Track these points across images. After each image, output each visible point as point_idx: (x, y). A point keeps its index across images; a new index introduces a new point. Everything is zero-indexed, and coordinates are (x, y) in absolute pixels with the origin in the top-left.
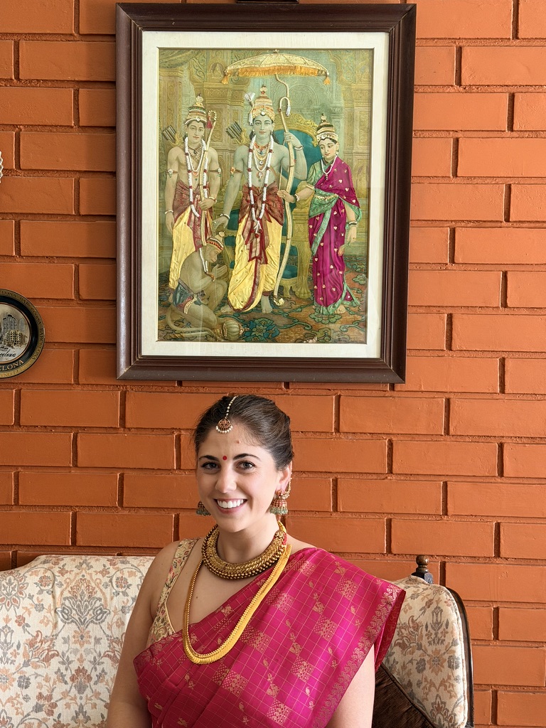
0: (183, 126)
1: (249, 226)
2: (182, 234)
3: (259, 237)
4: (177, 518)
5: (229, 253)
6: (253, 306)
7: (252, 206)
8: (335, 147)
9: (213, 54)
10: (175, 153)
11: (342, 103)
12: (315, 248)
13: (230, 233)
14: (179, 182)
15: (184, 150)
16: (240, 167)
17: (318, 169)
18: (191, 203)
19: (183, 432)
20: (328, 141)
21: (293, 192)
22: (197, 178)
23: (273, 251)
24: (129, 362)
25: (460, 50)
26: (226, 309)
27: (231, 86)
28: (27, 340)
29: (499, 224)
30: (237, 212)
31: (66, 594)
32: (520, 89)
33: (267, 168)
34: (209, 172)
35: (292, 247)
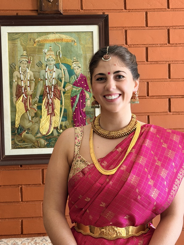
0: (19, 63)
1: (47, 101)
2: (20, 105)
3: (51, 105)
4: (22, 222)
5: (39, 112)
6: (50, 133)
7: (48, 93)
8: (80, 69)
9: (30, 34)
10: (16, 73)
11: (82, 52)
12: (74, 109)
13: (40, 104)
14: (18, 85)
15: (19, 72)
16: (42, 78)
17: (73, 78)
18: (23, 93)
19: (23, 186)
20: (77, 67)
21: (64, 87)
22: (25, 83)
23: (57, 111)
25: (126, 31)
26: (39, 135)
27: (37, 47)
29: (145, 97)
30: (42, 96)
32: (150, 46)
33: (53, 78)
34: (30, 80)
35: (65, 109)
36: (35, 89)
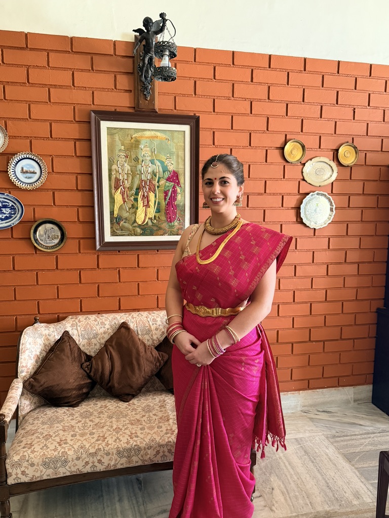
0: (117, 157)
1: (143, 194)
2: (118, 197)
3: (146, 198)
4: (120, 299)
5: (136, 204)
6: (145, 223)
7: (143, 187)
8: (172, 166)
9: (127, 130)
10: (114, 167)
11: (174, 150)
12: (167, 202)
14: (116, 178)
15: (118, 166)
16: (139, 173)
17: (167, 174)
18: (121, 186)
20: (170, 164)
21: (158, 182)
22: (123, 176)
23: (152, 203)
24: (100, 244)
25: (214, 132)
26: (135, 224)
27: (134, 142)
28: (60, 237)
30: (138, 189)
31: (82, 329)
32: (234, 147)
33: (149, 173)
34: (127, 174)
35: (158, 202)
36: (132, 182)
